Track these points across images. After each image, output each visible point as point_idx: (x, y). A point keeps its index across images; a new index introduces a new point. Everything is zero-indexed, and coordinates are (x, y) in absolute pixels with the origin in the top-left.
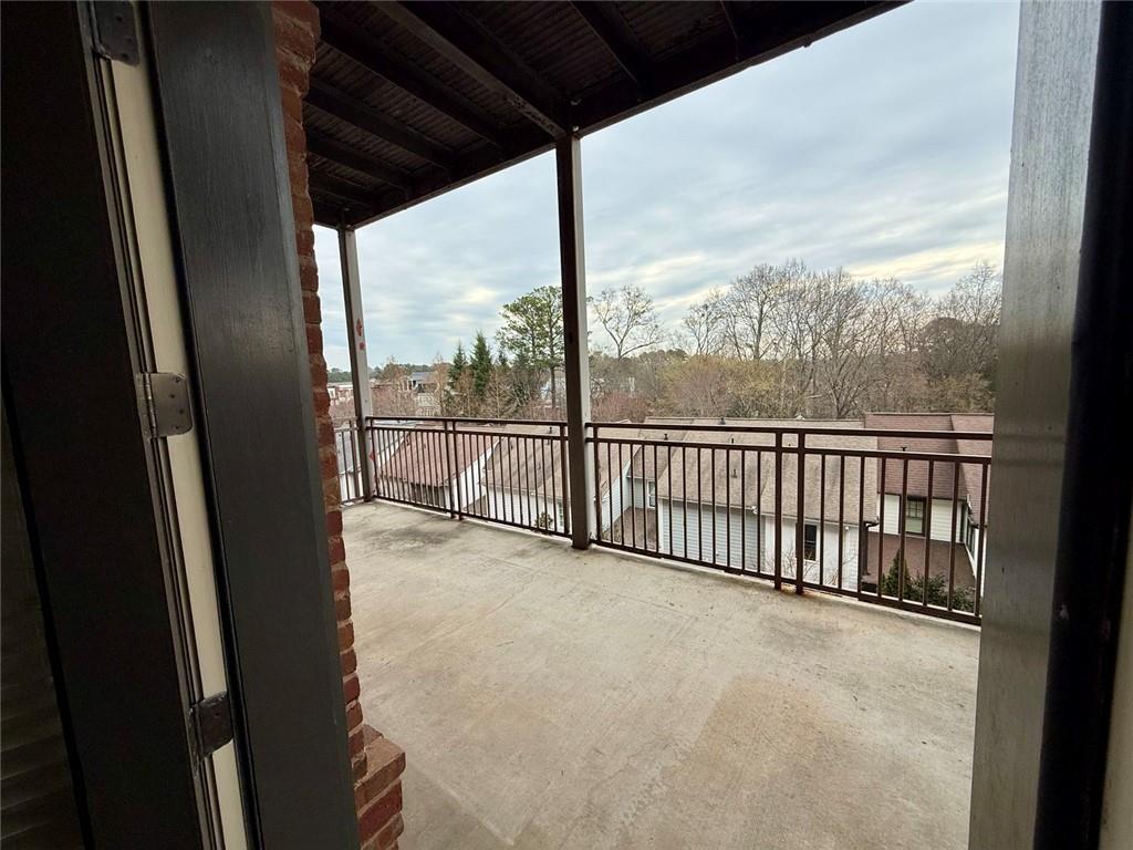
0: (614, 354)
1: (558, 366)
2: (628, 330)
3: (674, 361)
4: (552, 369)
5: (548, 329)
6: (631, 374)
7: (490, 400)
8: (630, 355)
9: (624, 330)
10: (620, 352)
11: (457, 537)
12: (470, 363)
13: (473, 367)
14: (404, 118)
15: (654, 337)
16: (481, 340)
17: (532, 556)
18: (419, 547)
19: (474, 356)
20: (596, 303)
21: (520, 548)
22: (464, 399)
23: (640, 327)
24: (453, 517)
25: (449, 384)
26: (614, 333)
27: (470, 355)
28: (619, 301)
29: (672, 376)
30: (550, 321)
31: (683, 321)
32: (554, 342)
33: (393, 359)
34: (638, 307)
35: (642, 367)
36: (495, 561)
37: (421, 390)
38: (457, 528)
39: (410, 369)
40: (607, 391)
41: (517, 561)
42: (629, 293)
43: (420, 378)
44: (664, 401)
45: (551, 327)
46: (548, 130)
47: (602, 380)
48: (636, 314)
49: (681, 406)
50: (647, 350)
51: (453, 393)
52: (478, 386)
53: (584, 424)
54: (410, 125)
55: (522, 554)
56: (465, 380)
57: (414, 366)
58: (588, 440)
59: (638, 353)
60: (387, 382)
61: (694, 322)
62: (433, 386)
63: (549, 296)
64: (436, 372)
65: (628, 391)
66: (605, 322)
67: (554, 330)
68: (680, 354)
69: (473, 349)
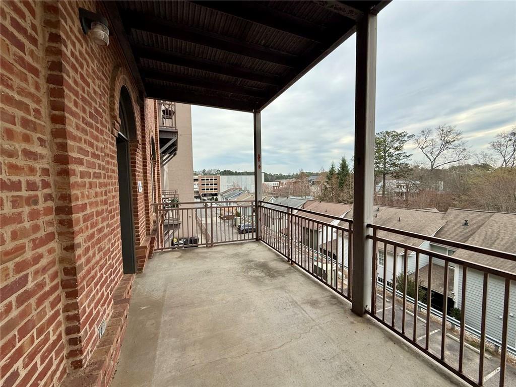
0: (428, 166)
1: (388, 174)
2: (440, 153)
3: (478, 171)
4: (384, 175)
5: (383, 154)
6: (441, 179)
7: (346, 191)
8: (440, 168)
9: (437, 153)
10: (432, 166)
11: (283, 276)
12: (337, 172)
13: (338, 174)
14: (267, 44)
15: (461, 156)
16: (344, 161)
17: (319, 308)
18: (261, 277)
19: (339, 169)
20: (416, 138)
21: (315, 297)
22: (333, 189)
23: (450, 150)
24: (288, 261)
25: (326, 182)
26: (429, 155)
27: (337, 168)
28: (435, 136)
29: (475, 181)
30: (385, 149)
31: (489, 146)
32: (387, 161)
33: (302, 170)
34: (450, 138)
35: (451, 175)
36: (294, 303)
37: (313, 184)
38: (287, 270)
39: (310, 174)
40: (421, 189)
41: (308, 308)
42: (443, 130)
43: (313, 178)
44: (467, 198)
45: (385, 153)
46: (349, 16)
47: (418, 182)
48: (447, 142)
49: (482, 202)
50: (456, 164)
51: (328, 186)
52: (340, 183)
53: (365, 224)
54: (272, 47)
55: (314, 304)
56: (334, 180)
57: (312, 173)
58: (368, 237)
59: (447, 167)
60: (299, 180)
61: (501, 145)
62: (319, 182)
63: (385, 136)
64: (321, 176)
65: (437, 189)
66: (422, 148)
67: (387, 154)
68: (485, 167)
69: (339, 165)
